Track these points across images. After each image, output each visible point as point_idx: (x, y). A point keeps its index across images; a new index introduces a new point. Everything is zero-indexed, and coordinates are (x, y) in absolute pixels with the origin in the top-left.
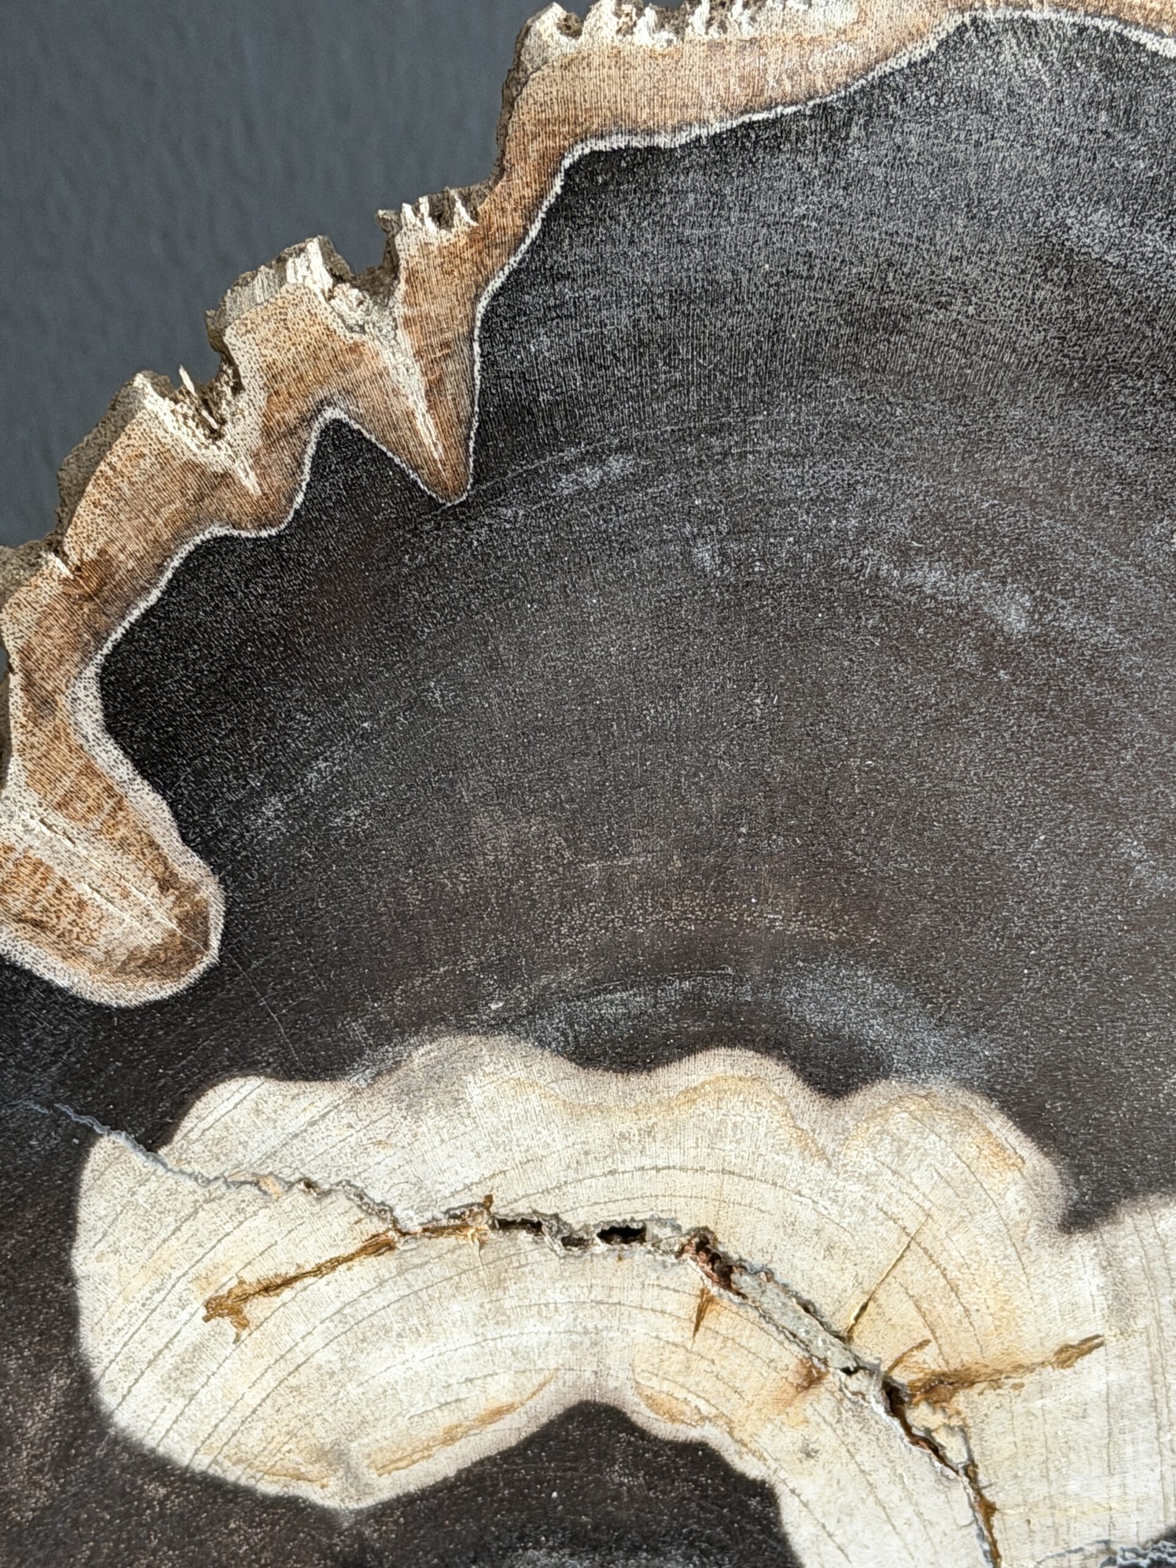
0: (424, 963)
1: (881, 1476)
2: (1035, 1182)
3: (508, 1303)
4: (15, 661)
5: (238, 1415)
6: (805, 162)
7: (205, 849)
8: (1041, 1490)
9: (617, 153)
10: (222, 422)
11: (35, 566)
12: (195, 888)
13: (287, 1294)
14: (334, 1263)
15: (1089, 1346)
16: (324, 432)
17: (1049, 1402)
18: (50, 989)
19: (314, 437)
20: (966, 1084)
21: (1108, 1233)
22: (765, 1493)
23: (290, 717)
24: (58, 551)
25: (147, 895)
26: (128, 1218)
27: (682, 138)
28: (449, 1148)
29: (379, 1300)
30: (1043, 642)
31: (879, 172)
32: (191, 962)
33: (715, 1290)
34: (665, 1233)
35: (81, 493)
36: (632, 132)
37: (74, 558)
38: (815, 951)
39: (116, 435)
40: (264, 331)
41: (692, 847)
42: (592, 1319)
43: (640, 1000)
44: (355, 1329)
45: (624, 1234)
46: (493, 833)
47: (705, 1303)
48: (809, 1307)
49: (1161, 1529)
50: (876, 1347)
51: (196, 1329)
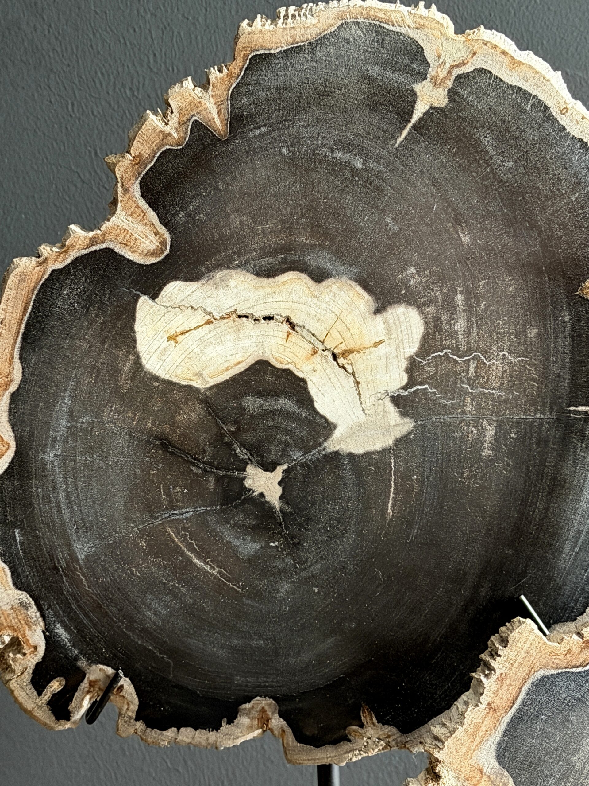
0: (219, 252)
1: (332, 376)
2: (367, 302)
3: (241, 336)
4: (119, 180)
5: (175, 365)
6: (306, 56)
7: (166, 225)
8: (370, 378)
9: (261, 55)
10: (168, 121)
11: (123, 157)
12: (163, 235)
13: (187, 334)
14: (198, 327)
15: (381, 342)
16: (193, 122)
17: (372, 356)
18: (128, 260)
19: (190, 124)
20: (351, 279)
21: (385, 314)
22: (304, 381)
23: (186, 192)
24: (129, 152)
25: (152, 237)
26: (148, 317)
27: (277, 51)
28: (226, 298)
29: (209, 336)
30: (365, 170)
31: (324, 58)
32: (163, 253)
33: (291, 331)
34: (278, 317)
35: (135, 138)
36: (265, 50)
37: (133, 155)
38: (313, 247)
39: (143, 125)
40: (178, 99)
41: (283, 222)
42: (261, 339)
43: (271, 260)
44: (204, 343)
45: (269, 318)
46: (235, 220)
47: (289, 334)
48: (313, 335)
49: (399, 386)
50: (330, 344)
51: (165, 344)
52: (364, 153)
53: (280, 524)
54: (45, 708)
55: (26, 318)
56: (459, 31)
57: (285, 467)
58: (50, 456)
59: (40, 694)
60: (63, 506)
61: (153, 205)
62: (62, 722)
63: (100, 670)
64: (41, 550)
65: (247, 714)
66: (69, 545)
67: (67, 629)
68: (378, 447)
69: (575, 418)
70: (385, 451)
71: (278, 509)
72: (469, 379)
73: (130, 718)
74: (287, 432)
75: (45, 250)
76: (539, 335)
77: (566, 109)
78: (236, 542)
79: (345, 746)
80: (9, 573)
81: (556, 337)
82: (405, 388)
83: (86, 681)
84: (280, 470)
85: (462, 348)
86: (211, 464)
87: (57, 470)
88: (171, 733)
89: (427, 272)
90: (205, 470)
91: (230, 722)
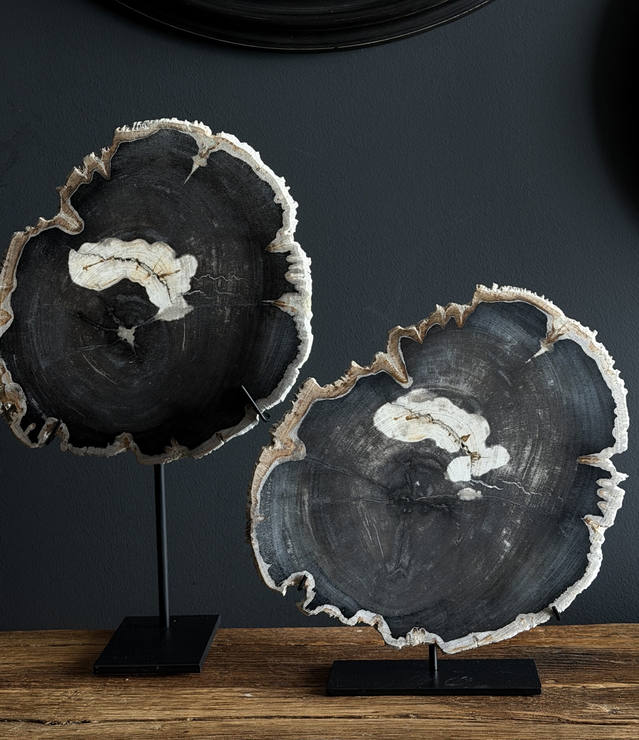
0: (106, 230)
1: (157, 286)
2: (173, 253)
3: (116, 267)
4: (61, 197)
5: (87, 280)
6: (144, 143)
7: (82, 218)
8: (174, 287)
9: (125, 143)
10: (83, 171)
11: (63, 187)
12: (81, 222)
13: (92, 267)
14: (97, 263)
15: (179, 271)
16: (94, 172)
17: (175, 277)
18: (65, 233)
20: (165, 242)
21: (180, 258)
22: (144, 288)
23: (91, 203)
24: (66, 185)
25: (76, 223)
26: (74, 259)
27: (132, 141)
28: (109, 250)
29: (102, 267)
30: (171, 194)
31: (152, 144)
32: (81, 230)
33: (138, 265)
34: (133, 259)
35: (68, 179)
36: (126, 140)
37: (68, 186)
38: (148, 228)
39: (72, 173)
40: (88, 162)
41: (135, 217)
42: (125, 269)
43: (129, 234)
44: (99, 271)
45: (128, 260)
46: (113, 215)
47: (137, 267)
48: (149, 267)
49: (187, 291)
50: (155, 272)
51: (82, 270)
52: (170, 186)
53: (134, 353)
54: (27, 437)
55: (19, 259)
56: (214, 133)
57: (136, 327)
58: (30, 322)
59: (24, 431)
60: (35, 344)
61: (76, 209)
62: (34, 444)
63: (52, 420)
64: (25, 364)
65: (119, 441)
66: (38, 362)
67: (37, 401)
68: (178, 318)
69: (266, 306)
70: (181, 320)
71: (133, 345)
72: (218, 288)
73: (66, 442)
74: (136, 311)
75: (28, 228)
76: (249, 268)
77: (259, 168)
78: (114, 361)
79: (163, 455)
80: (10, 375)
81: (256, 269)
82: (189, 291)
83: (45, 425)
84: (134, 328)
85: (215, 274)
86: (102, 325)
87: (33, 328)
88: (84, 449)
89: (199, 240)
90: (99, 328)
91: (111, 444)
